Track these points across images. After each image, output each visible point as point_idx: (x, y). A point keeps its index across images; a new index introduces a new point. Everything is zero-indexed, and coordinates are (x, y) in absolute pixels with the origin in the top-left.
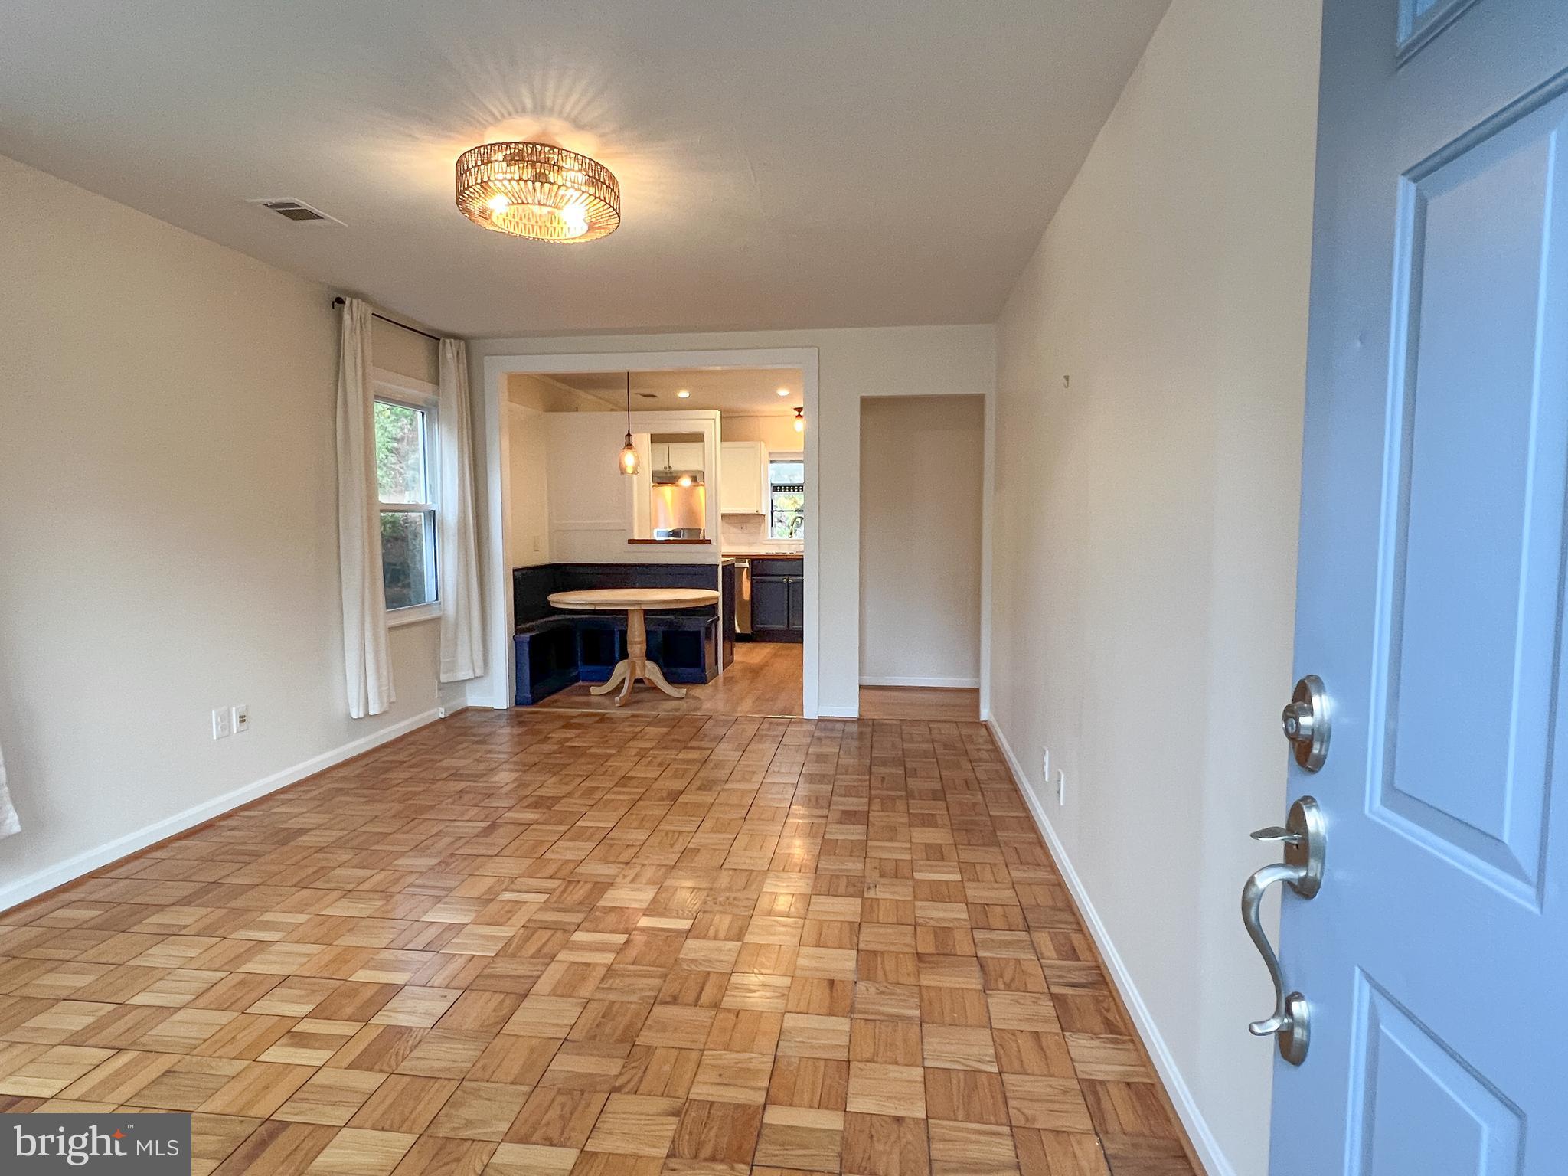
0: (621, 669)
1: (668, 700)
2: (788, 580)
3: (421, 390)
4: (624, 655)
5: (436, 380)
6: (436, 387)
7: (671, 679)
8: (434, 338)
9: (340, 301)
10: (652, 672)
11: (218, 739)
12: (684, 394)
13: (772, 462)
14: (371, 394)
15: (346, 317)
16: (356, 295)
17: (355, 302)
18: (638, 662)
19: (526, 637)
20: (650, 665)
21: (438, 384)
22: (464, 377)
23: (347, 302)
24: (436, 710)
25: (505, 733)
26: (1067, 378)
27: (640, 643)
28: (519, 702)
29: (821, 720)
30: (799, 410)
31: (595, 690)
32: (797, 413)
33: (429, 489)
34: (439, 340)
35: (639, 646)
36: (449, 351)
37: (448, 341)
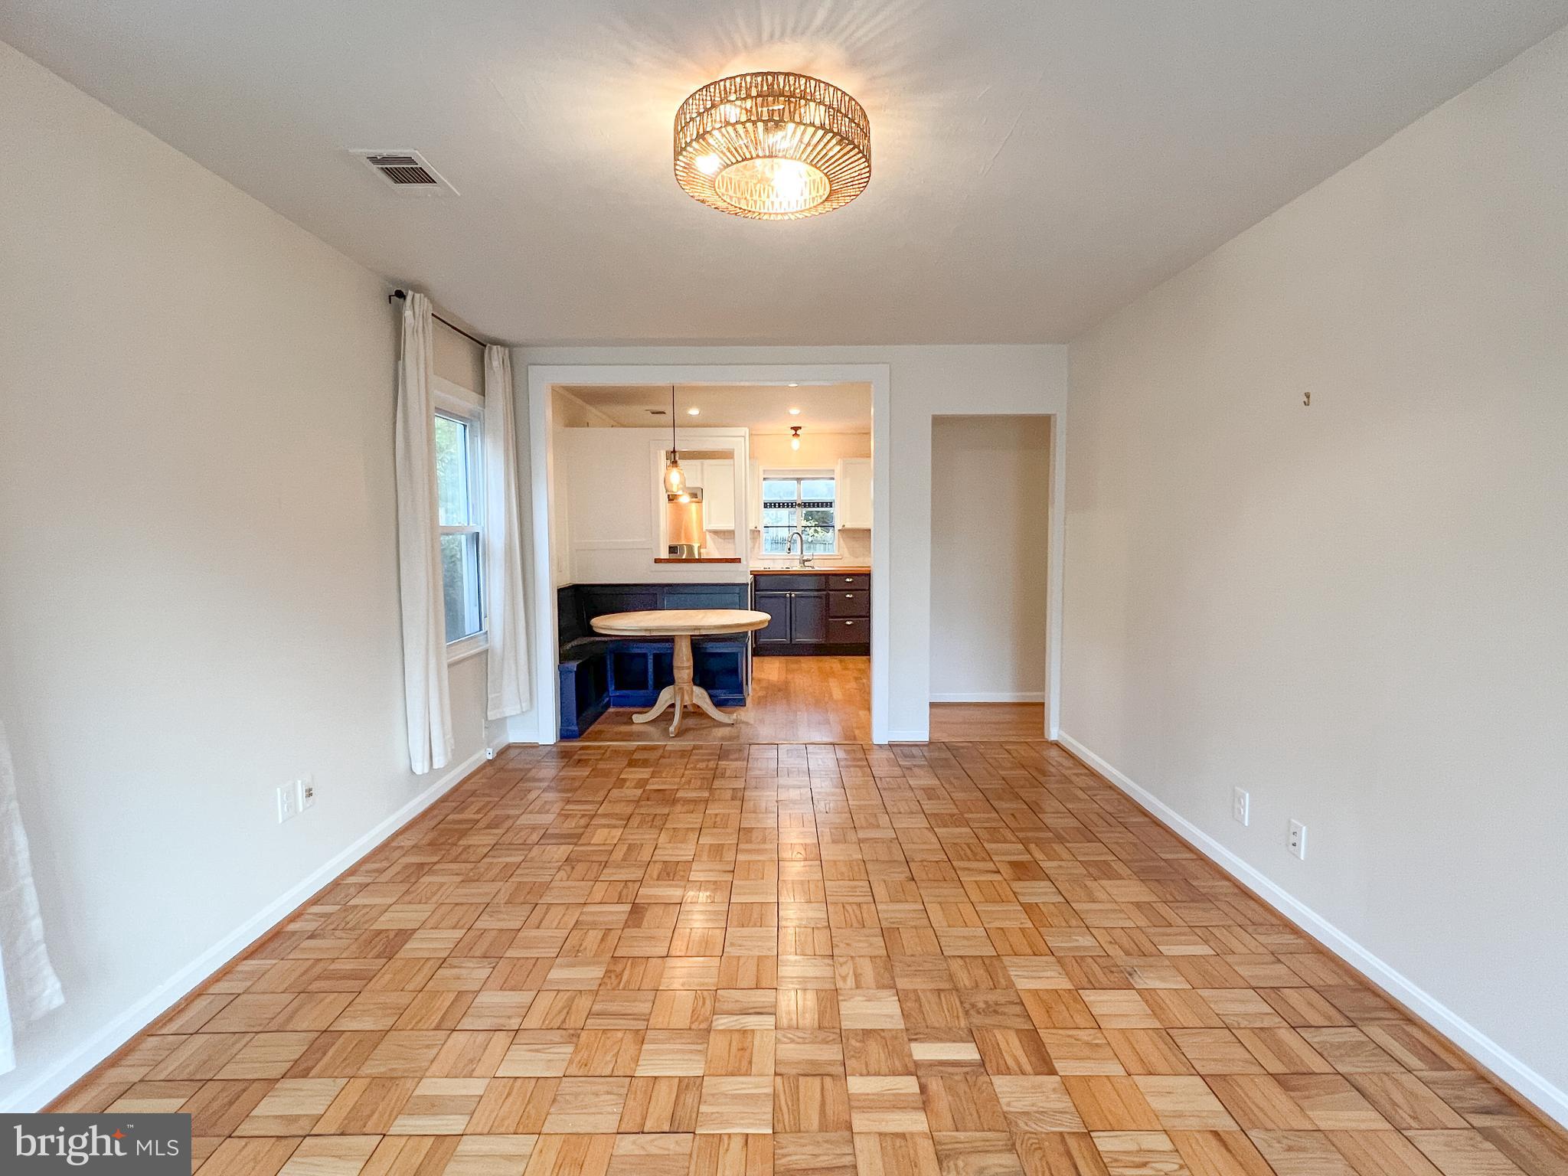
0: (666, 696)
1: (715, 726)
2: (790, 594)
3: (468, 400)
4: (671, 681)
5: (482, 390)
6: (482, 397)
7: (719, 704)
8: (481, 345)
9: (400, 295)
10: (700, 697)
11: (284, 821)
12: (694, 412)
13: (764, 479)
14: (433, 405)
15: (408, 313)
16: (418, 288)
17: (417, 296)
18: (686, 687)
19: (573, 665)
20: (699, 691)
21: (484, 396)
22: (509, 389)
23: (409, 298)
24: (483, 751)
25: (549, 770)
26: (1308, 396)
27: (688, 668)
28: (564, 735)
29: (891, 746)
30: (796, 429)
31: (637, 718)
32: (793, 432)
33: (471, 507)
34: (485, 346)
35: (687, 671)
36: (496, 358)
37: (495, 347)
